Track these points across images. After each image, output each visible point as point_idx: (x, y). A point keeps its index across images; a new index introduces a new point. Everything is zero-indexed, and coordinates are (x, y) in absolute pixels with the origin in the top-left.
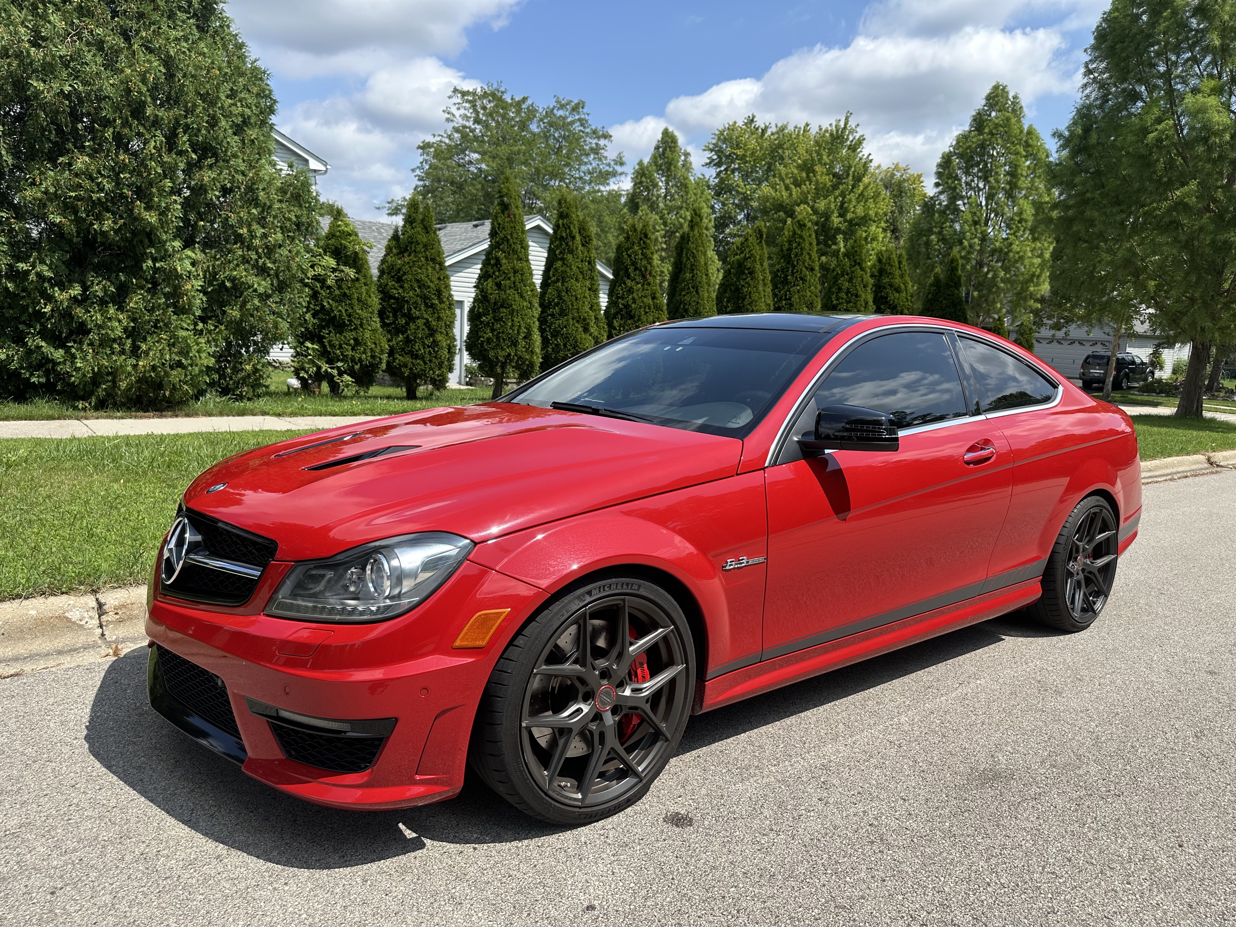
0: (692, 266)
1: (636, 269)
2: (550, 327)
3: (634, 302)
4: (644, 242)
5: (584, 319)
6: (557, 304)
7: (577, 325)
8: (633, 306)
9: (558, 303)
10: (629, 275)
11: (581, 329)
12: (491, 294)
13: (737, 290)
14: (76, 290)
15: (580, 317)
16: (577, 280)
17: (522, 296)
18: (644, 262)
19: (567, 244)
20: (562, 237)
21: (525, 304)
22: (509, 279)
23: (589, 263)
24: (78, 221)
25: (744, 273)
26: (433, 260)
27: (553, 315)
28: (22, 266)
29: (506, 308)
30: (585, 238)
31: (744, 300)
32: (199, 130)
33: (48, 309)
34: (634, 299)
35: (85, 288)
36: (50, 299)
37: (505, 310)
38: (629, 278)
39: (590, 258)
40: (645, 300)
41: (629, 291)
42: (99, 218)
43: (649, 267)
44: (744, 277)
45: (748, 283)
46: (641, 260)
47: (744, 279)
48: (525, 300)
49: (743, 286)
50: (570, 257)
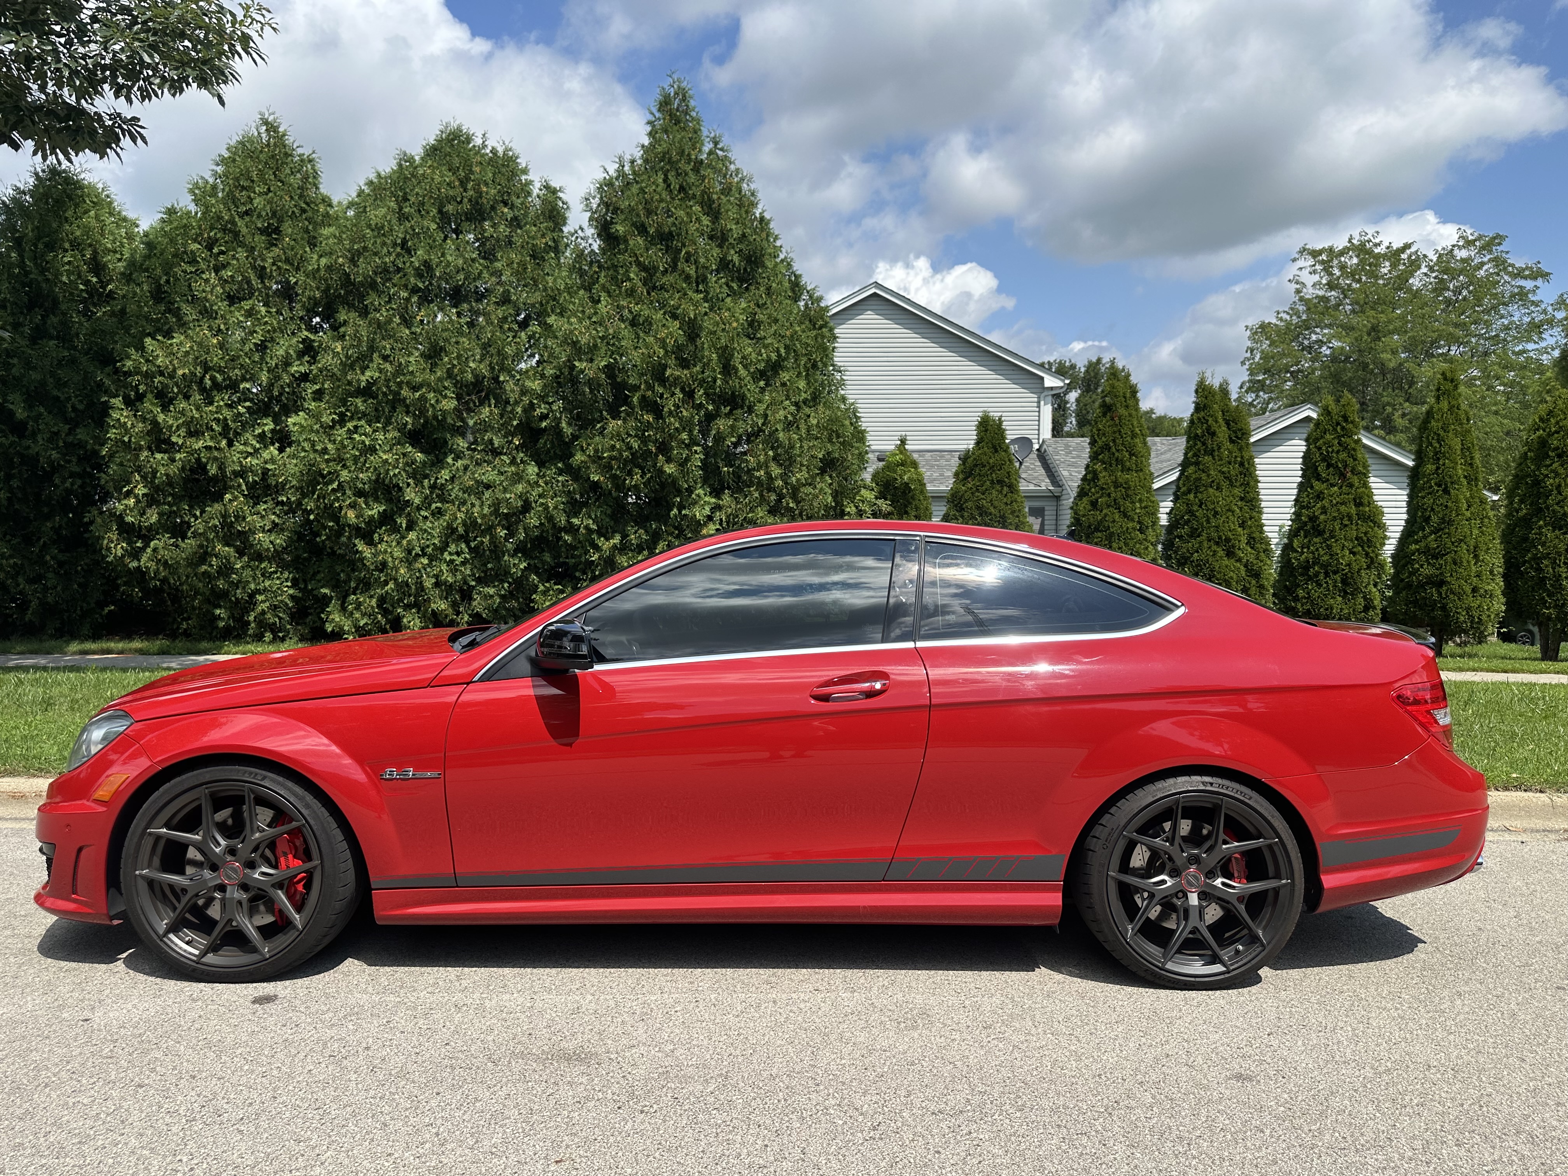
0: (1436, 453)
1: (1329, 466)
2: (1176, 552)
3: (1325, 513)
4: (1343, 428)
5: (1228, 540)
6: (1187, 522)
7: (1214, 547)
8: (1322, 517)
9: (1189, 520)
10: (1319, 475)
11: (1221, 553)
12: (1084, 516)
13: (1537, 483)
14: (616, 540)
15: (1220, 538)
16: (1218, 488)
17: (1125, 515)
18: (1343, 455)
19: (1204, 444)
20: (1197, 435)
21: (1130, 525)
22: (1109, 495)
23: (1242, 464)
24: (614, 477)
25: (1549, 456)
26: (1000, 482)
27: (1180, 537)
28: (576, 521)
29: (1101, 531)
30: (1235, 432)
31: (1547, 497)
32: (715, 380)
33: (595, 557)
34: (1323, 507)
35: (625, 536)
36: (597, 548)
37: (1099, 534)
38: (1318, 480)
39: (1242, 457)
40: (1343, 508)
41: (1318, 497)
42: (630, 474)
43: (1350, 461)
44: (1548, 462)
45: (1555, 472)
46: (1338, 452)
47: (1548, 466)
48: (1133, 520)
49: (1547, 476)
50: (1207, 458)
